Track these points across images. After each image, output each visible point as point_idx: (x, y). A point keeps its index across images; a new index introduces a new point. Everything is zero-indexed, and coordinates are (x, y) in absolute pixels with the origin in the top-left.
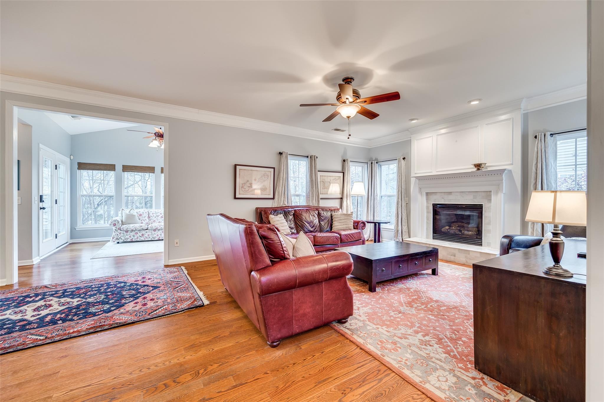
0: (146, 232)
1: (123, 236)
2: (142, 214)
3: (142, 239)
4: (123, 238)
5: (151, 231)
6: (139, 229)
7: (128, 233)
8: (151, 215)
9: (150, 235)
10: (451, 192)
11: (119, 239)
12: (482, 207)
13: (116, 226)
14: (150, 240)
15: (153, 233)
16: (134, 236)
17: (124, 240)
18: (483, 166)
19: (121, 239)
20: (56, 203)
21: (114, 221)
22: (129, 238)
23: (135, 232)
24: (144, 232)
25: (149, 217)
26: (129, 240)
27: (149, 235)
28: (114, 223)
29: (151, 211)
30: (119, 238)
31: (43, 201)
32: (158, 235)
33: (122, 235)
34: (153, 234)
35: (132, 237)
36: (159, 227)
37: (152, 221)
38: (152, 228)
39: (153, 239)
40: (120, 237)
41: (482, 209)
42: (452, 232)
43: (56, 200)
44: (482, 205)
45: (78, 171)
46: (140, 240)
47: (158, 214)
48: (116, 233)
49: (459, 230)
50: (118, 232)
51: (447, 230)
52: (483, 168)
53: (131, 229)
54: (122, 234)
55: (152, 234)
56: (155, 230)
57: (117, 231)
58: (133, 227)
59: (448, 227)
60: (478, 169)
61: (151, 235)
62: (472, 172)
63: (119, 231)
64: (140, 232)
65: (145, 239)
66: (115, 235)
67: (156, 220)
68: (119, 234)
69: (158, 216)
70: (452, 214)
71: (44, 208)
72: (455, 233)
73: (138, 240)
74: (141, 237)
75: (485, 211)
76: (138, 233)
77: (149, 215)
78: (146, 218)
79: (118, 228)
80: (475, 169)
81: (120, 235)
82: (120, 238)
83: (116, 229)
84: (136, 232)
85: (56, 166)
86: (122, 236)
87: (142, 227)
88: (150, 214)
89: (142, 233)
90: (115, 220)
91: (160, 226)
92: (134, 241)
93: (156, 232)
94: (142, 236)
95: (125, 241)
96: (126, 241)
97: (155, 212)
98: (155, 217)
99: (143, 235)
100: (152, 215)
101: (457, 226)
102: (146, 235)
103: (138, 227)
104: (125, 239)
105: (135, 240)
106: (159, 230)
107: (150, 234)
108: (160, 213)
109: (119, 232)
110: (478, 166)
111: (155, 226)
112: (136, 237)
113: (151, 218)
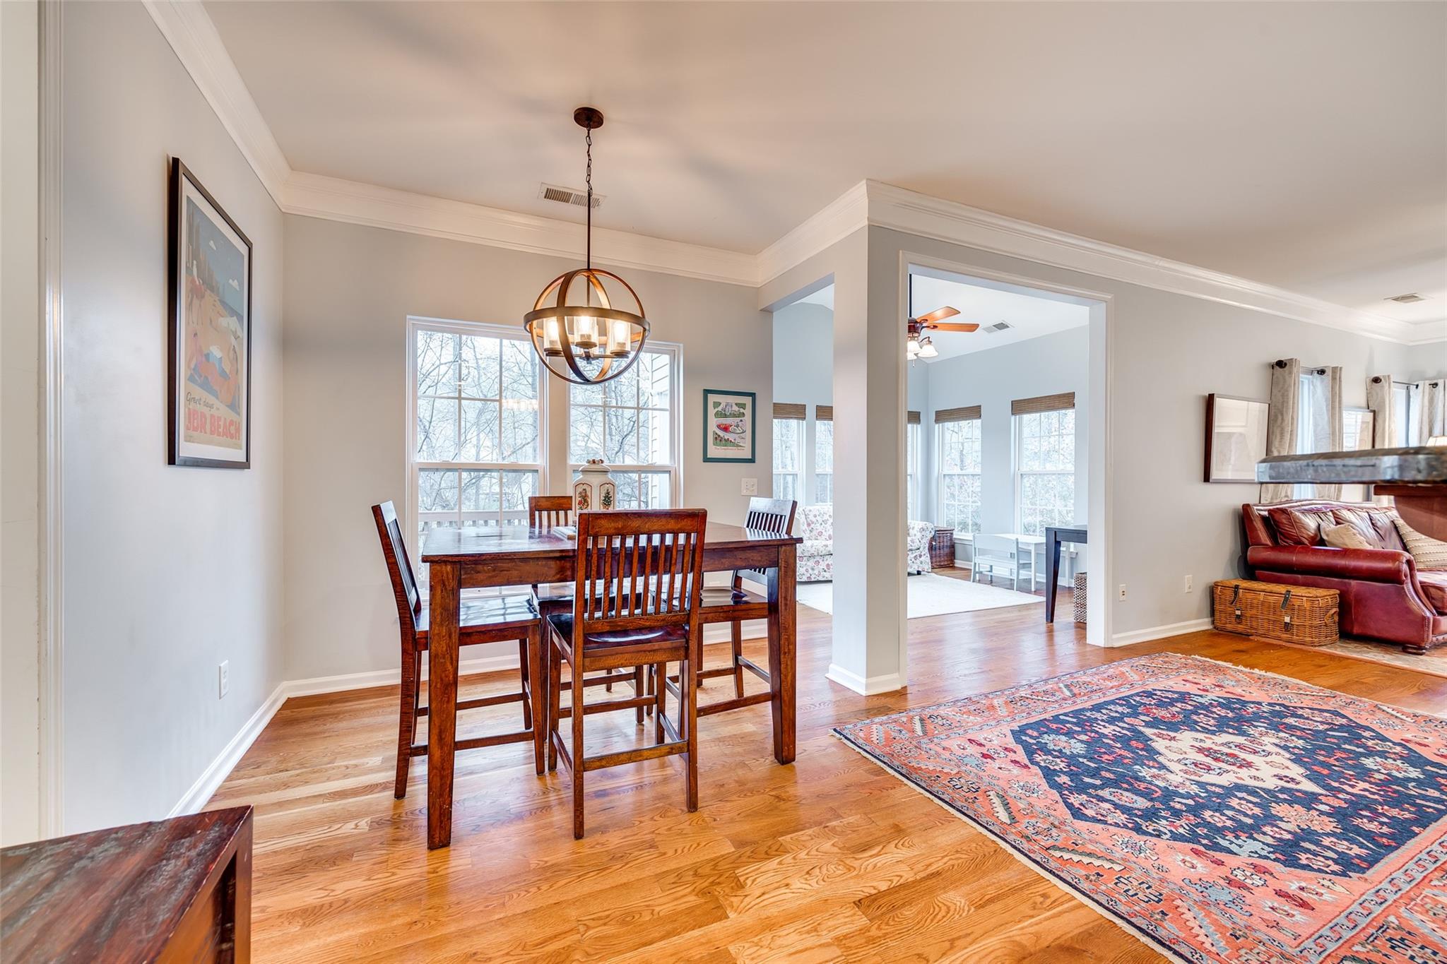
8: (811, 517)
25: (809, 525)
76: (820, 561)
92: (813, 580)
100: (814, 520)
112: (816, 572)
113: (812, 526)
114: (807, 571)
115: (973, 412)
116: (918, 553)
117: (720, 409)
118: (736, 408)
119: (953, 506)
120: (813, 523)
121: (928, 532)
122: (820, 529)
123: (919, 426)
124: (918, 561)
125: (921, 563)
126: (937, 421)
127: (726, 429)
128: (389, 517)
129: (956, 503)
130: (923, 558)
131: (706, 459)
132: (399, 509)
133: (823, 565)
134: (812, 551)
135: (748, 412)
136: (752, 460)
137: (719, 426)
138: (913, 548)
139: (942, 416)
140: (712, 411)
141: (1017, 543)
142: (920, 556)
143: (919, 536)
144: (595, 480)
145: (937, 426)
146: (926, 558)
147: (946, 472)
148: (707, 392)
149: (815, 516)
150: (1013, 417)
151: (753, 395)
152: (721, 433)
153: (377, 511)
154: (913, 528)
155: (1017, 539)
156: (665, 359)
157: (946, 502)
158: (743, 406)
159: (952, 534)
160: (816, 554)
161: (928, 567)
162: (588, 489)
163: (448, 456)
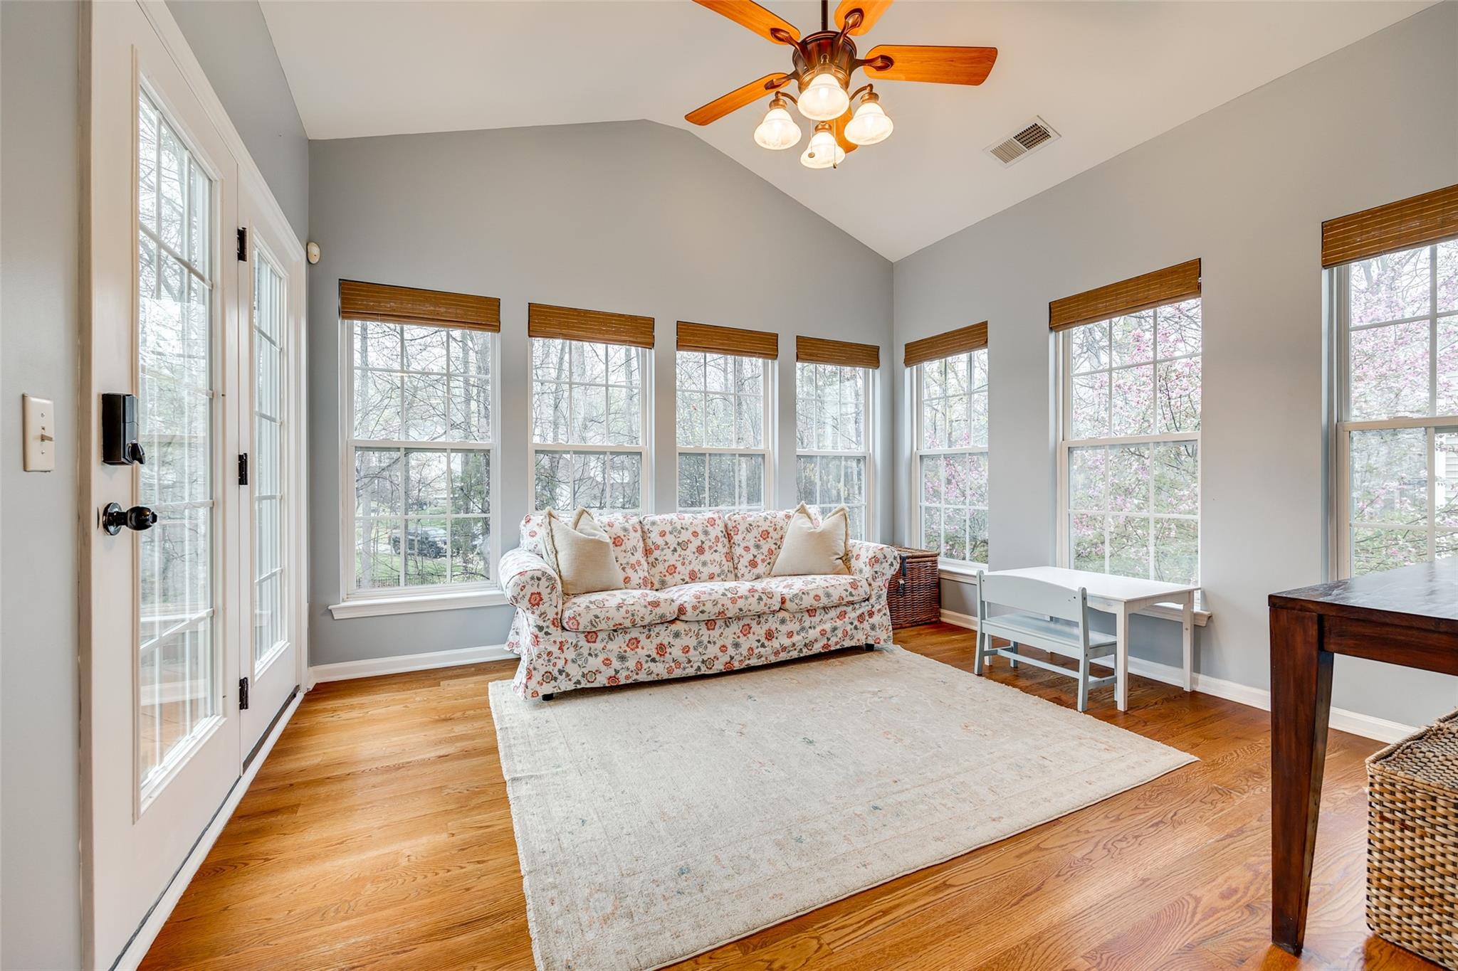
0: (677, 635)
1: (573, 661)
2: (621, 534)
3: (660, 670)
4: (575, 672)
5: (695, 627)
6: (646, 622)
7: (598, 645)
8: (654, 537)
9: (692, 652)
11: (555, 679)
13: (542, 608)
14: (691, 672)
15: (705, 639)
16: (622, 658)
17: (578, 682)
19: (568, 675)
20: (243, 480)
21: (532, 578)
22: (603, 668)
23: (628, 637)
24: (664, 636)
25: (647, 552)
26: (601, 681)
27: (686, 650)
28: (535, 590)
29: (653, 523)
30: (555, 673)
31: (136, 455)
32: (723, 648)
33: (570, 654)
34: (705, 642)
35: (616, 664)
36: (729, 604)
37: (661, 567)
38: (702, 612)
39: (704, 671)
40: (560, 664)
43: (243, 461)
45: (343, 324)
46: (650, 678)
47: (685, 536)
48: (542, 646)
50: (552, 640)
53: (611, 623)
54: (572, 649)
55: (700, 643)
56: (710, 624)
57: (547, 633)
58: (623, 610)
61: (695, 649)
63: (557, 635)
64: (649, 637)
65: (670, 671)
66: (539, 656)
67: (679, 565)
68: (555, 649)
69: (683, 545)
71: (140, 519)
73: (642, 677)
74: (654, 660)
76: (642, 638)
77: (648, 540)
78: (639, 555)
79: (551, 616)
81: (562, 656)
82: (561, 672)
83: (541, 623)
84: (634, 633)
85: (242, 235)
86: (569, 662)
87: (659, 611)
88: (652, 535)
89: (658, 641)
90: (539, 574)
91: (734, 601)
92: (623, 681)
93: (716, 632)
94: (657, 658)
95: (584, 684)
96: (589, 685)
97: (671, 523)
98: (675, 550)
99: (661, 649)
100: (660, 541)
102: (676, 652)
103: (643, 610)
104: (584, 675)
105: (627, 677)
106: (728, 621)
107: (692, 642)
108: (691, 530)
109: (559, 640)
111: (715, 603)
112: (631, 664)
113: (656, 553)
114: (607, 662)
115: (974, 336)
116: (865, 608)
119: (938, 510)
120: (657, 547)
121: (886, 565)
122: (672, 559)
123: (877, 372)
124: (866, 625)
125: (873, 627)
126: (909, 361)
129: (943, 505)
130: (876, 619)
133: (648, 647)
134: (618, 617)
138: (855, 599)
139: (917, 352)
141: (1084, 599)
142: (871, 614)
143: (868, 571)
145: (907, 371)
146: (883, 619)
147: (924, 451)
149: (663, 534)
150: (1052, 336)
154: (858, 557)
155: (1084, 589)
157: (925, 504)
159: (935, 562)
160: (627, 623)
161: (883, 635)
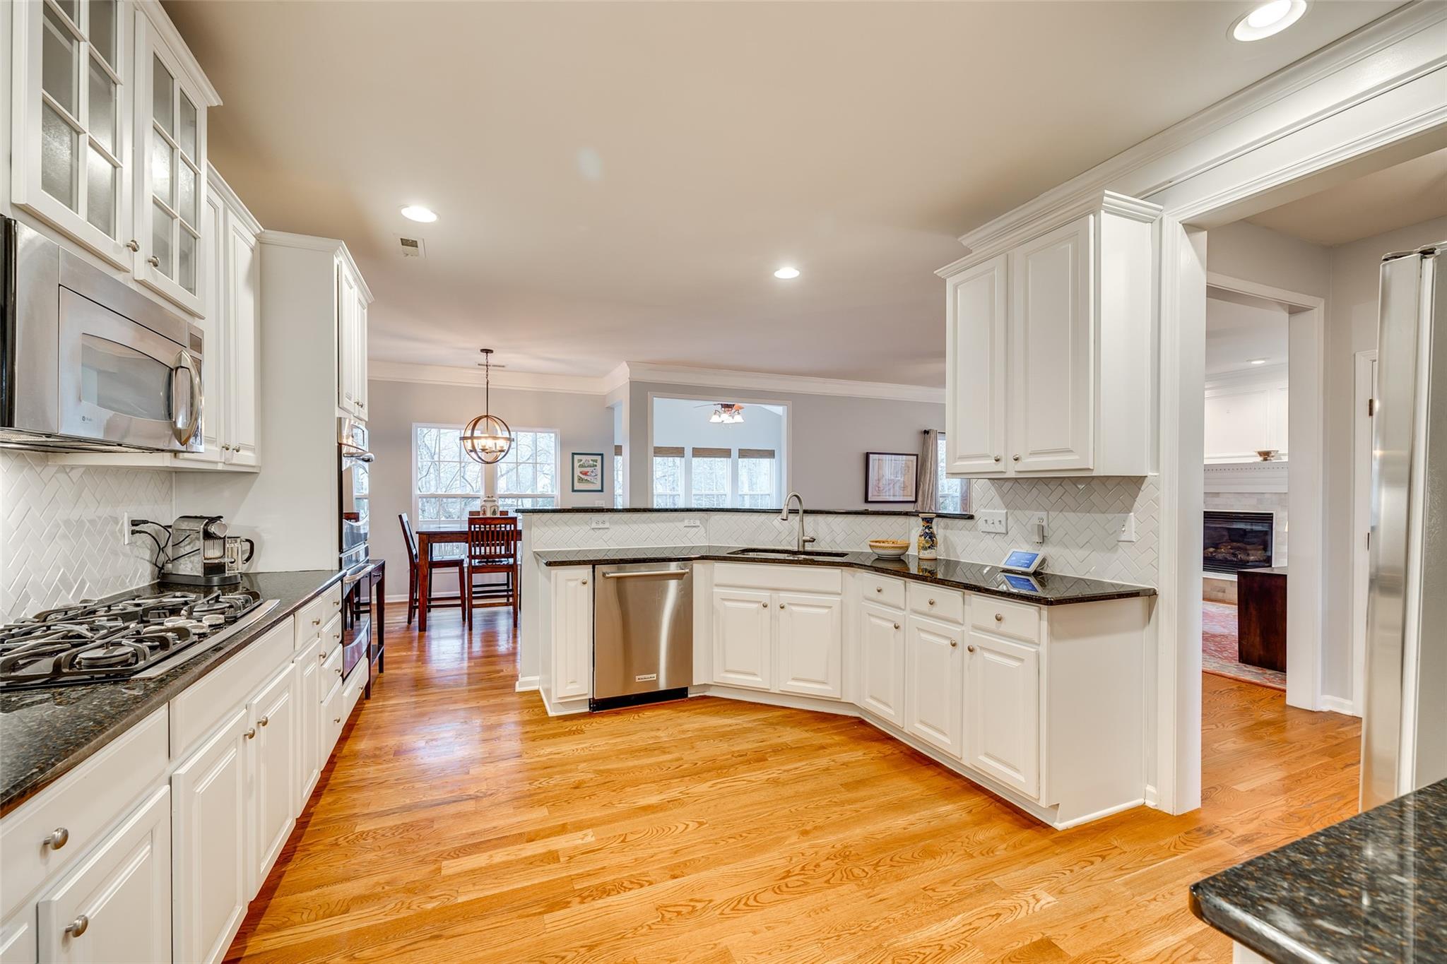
10: (1218, 493)
12: (1272, 517)
18: (1273, 454)
41: (1272, 520)
42: (1220, 556)
44: (1272, 514)
49: (1233, 554)
51: (1211, 553)
52: (1273, 456)
59: (1213, 549)
60: (1265, 459)
62: (1254, 463)
70: (1220, 528)
72: (1226, 558)
75: (1277, 524)
80: (1260, 459)
101: (1229, 547)
110: (1266, 455)
117: (581, 463)
118: (591, 462)
127: (585, 474)
128: (405, 518)
131: (574, 491)
132: (410, 516)
135: (599, 464)
136: (602, 491)
137: (581, 473)
140: (576, 464)
144: (489, 505)
148: (573, 454)
151: (602, 455)
152: (583, 476)
153: (400, 517)
156: (553, 435)
158: (596, 461)
162: (496, 508)
163: (433, 491)
